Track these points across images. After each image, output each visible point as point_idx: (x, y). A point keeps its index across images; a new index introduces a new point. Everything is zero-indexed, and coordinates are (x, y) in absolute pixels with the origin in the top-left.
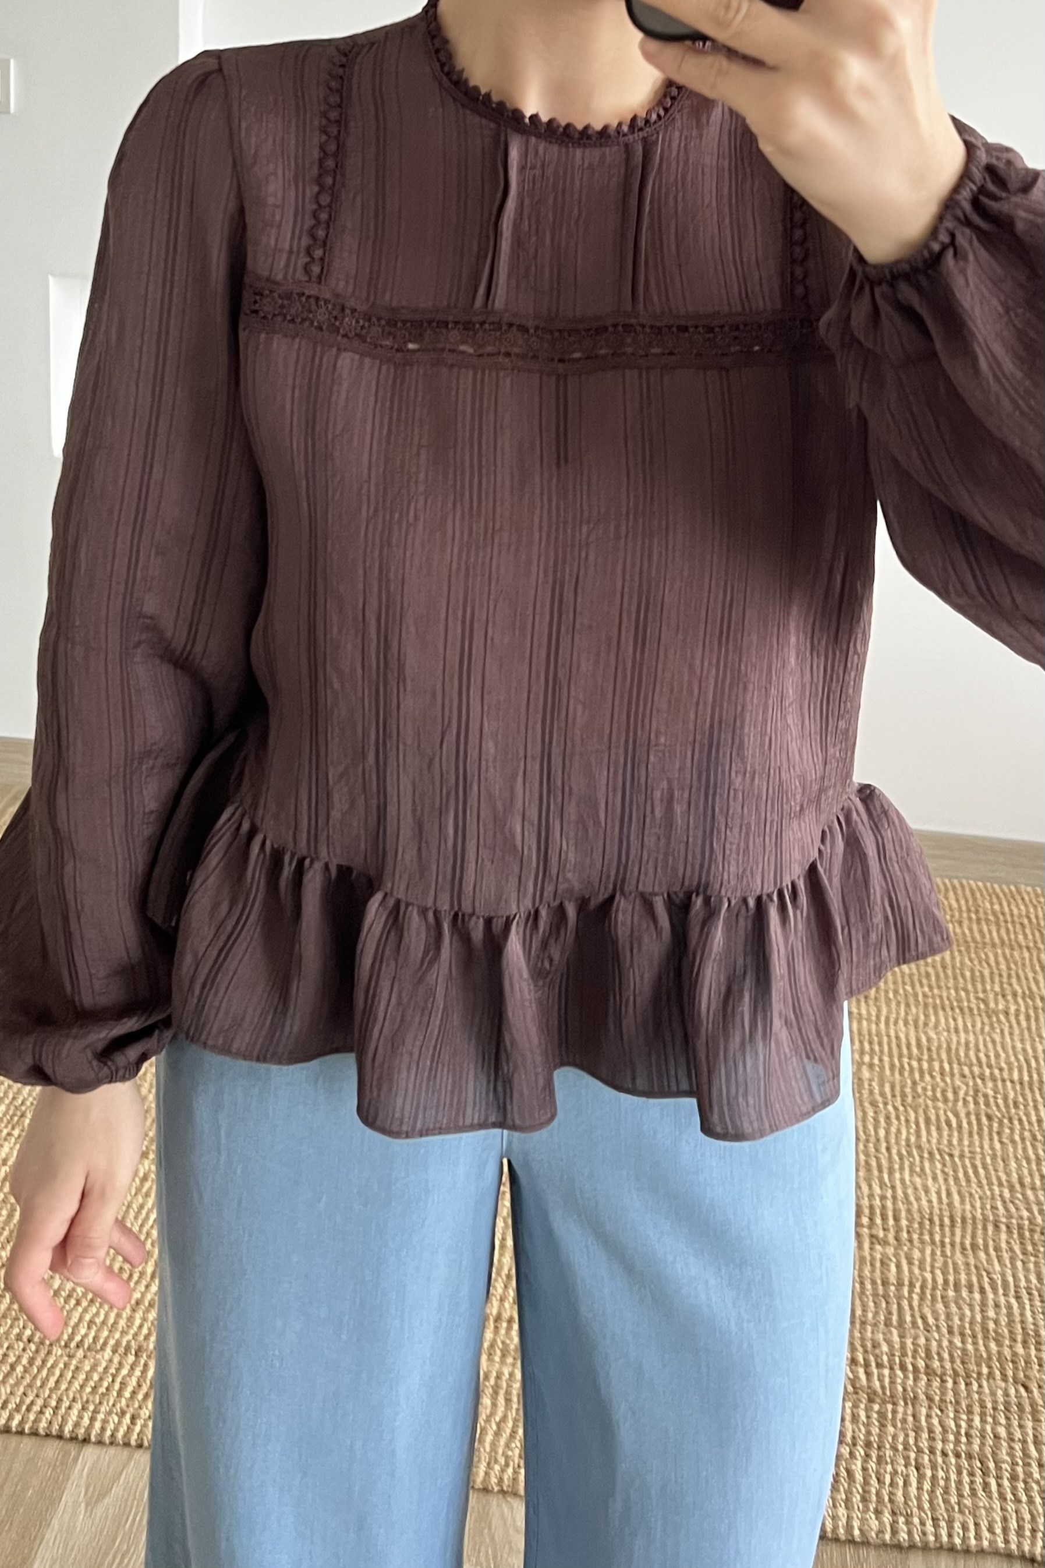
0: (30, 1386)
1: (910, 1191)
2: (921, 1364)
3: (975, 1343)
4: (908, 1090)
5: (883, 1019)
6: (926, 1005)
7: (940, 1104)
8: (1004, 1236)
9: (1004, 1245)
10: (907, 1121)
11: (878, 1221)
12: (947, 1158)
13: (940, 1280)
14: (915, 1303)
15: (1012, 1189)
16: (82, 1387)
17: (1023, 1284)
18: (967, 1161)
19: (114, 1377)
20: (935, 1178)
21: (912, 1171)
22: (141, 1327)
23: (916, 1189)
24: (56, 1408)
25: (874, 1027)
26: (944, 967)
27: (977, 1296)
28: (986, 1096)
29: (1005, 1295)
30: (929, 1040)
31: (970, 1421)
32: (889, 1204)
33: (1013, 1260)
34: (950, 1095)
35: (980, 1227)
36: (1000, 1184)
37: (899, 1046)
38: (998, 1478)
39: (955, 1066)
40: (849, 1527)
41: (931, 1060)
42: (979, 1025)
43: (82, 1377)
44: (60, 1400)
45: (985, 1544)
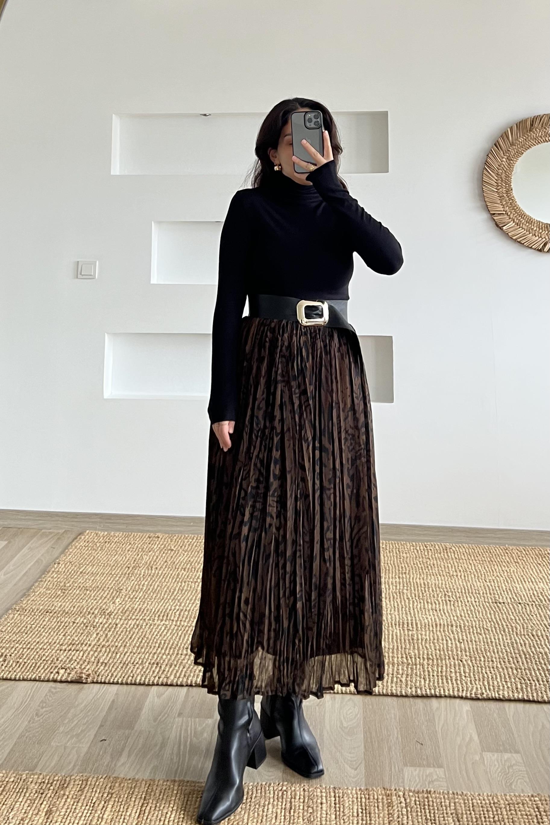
0: (123, 672)
1: (421, 618)
2: (425, 657)
3: (444, 652)
4: (421, 595)
5: (411, 578)
6: (427, 575)
7: (432, 598)
8: (454, 628)
9: (454, 630)
10: (420, 602)
11: (410, 625)
12: (434, 611)
13: (432, 638)
14: (423, 644)
15: (457, 617)
16: (140, 672)
17: (461, 638)
18: (442, 611)
19: (150, 670)
20: (430, 615)
21: (422, 614)
22: (157, 658)
23: (423, 618)
24: (133, 677)
25: (408, 580)
26: (434, 565)
27: (445, 642)
28: (449, 596)
29: (455, 641)
30: (428, 583)
31: (442, 669)
32: (414, 622)
33: (457, 634)
34: (436, 596)
35: (446, 627)
36: (454, 616)
37: (417, 585)
38: (451, 680)
39: (438, 589)
40: (401, 692)
41: (429, 588)
42: (446, 578)
43: (139, 670)
44: (133, 675)
45: (447, 694)
